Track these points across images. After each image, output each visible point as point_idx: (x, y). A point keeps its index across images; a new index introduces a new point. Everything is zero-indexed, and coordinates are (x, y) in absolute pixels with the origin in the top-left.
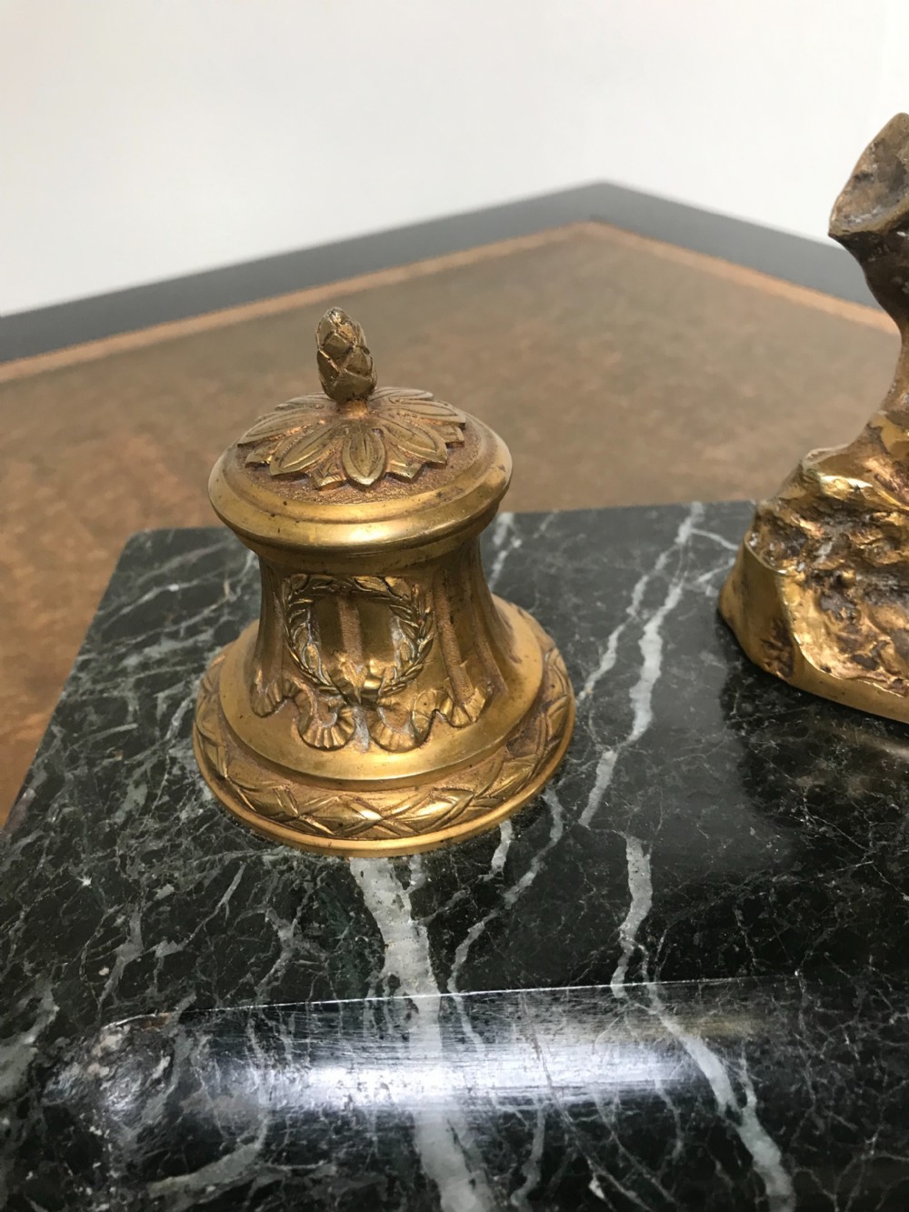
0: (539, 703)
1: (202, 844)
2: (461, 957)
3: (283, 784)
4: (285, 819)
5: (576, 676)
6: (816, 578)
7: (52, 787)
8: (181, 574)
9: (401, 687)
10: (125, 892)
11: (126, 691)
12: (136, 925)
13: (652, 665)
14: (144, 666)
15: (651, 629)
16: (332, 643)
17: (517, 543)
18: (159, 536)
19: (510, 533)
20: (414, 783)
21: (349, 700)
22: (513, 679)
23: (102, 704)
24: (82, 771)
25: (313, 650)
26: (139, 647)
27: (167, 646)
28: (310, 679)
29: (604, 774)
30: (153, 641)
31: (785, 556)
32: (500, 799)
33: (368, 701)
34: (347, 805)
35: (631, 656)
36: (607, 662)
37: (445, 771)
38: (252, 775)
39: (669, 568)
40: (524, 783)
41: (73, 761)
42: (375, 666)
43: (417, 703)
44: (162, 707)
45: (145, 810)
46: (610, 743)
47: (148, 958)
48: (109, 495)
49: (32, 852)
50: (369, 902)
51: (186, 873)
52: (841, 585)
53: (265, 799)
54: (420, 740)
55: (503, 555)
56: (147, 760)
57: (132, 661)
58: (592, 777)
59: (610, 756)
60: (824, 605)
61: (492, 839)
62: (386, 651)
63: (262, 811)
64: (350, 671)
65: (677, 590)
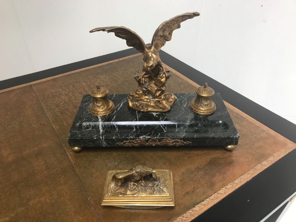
0: (111, 107)
2: (103, 120)
3: (94, 111)
4: (94, 113)
5: (115, 107)
6: (131, 100)
7: (79, 112)
8: (88, 98)
9: (101, 106)
10: (84, 117)
11: (84, 106)
13: (121, 106)
15: (122, 104)
16: (97, 103)
17: (115, 97)
18: (86, 95)
20: (102, 111)
22: (109, 106)
23: (82, 107)
26: (85, 103)
27: (87, 103)
28: (96, 105)
29: (115, 112)
31: (129, 99)
32: (107, 113)
33: (99, 107)
34: (97, 113)
35: (120, 105)
36: (118, 106)
37: (104, 111)
38: (92, 111)
39: (126, 99)
40: (109, 112)
41: (80, 110)
43: (102, 107)
44: (86, 107)
45: (85, 113)
46: (116, 110)
49: (78, 115)
50: (98, 118)
51: (88, 116)
52: (133, 101)
54: (102, 109)
55: (113, 98)
56: (85, 110)
60: (131, 102)
61: (107, 115)
62: (100, 103)
63: (93, 113)
64: (98, 105)
65: (125, 101)
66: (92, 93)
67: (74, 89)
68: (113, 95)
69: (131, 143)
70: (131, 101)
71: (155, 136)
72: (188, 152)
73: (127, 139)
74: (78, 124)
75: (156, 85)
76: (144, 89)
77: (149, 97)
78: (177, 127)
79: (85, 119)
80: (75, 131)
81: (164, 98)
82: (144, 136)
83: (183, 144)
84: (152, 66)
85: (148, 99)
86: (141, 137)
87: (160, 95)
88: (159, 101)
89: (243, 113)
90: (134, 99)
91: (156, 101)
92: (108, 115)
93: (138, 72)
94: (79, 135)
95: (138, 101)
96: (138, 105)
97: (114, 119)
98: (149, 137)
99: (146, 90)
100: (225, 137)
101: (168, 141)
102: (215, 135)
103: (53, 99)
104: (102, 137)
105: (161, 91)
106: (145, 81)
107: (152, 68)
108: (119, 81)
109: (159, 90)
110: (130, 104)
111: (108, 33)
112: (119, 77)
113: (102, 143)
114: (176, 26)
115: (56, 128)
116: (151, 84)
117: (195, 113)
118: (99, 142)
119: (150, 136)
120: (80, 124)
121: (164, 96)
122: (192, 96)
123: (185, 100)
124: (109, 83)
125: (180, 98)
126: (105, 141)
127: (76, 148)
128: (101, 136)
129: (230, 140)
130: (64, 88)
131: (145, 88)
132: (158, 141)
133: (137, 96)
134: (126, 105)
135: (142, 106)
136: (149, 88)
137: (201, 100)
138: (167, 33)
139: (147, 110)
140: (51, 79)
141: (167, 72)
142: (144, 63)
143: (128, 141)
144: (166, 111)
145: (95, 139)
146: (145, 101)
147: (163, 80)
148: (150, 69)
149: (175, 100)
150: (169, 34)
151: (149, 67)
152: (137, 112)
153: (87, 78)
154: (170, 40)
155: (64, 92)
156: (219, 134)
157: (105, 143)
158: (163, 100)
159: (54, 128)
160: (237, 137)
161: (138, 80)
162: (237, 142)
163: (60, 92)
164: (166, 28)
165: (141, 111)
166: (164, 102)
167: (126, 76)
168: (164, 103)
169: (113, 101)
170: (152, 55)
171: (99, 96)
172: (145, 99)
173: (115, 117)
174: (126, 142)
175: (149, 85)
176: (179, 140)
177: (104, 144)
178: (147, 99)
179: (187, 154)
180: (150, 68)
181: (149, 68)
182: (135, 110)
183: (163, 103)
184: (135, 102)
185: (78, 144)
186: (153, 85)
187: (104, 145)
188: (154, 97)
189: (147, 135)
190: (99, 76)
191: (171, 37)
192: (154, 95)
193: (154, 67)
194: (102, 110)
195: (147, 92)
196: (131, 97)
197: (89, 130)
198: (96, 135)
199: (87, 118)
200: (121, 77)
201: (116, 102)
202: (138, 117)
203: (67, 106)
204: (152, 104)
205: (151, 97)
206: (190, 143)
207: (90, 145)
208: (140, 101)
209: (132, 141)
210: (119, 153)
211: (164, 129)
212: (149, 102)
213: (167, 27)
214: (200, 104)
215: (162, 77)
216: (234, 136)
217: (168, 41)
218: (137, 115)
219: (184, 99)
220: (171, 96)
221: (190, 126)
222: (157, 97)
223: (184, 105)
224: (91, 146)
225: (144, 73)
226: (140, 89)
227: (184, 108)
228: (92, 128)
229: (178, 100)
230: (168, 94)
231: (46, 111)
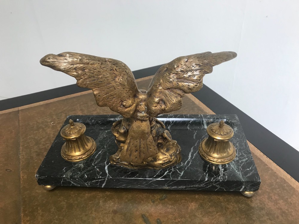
15: (189, 159)
19: (206, 176)
35: (192, 155)
36: (195, 155)
44: (240, 153)
46: (195, 146)
55: (206, 172)
59: (196, 145)
65: (186, 163)
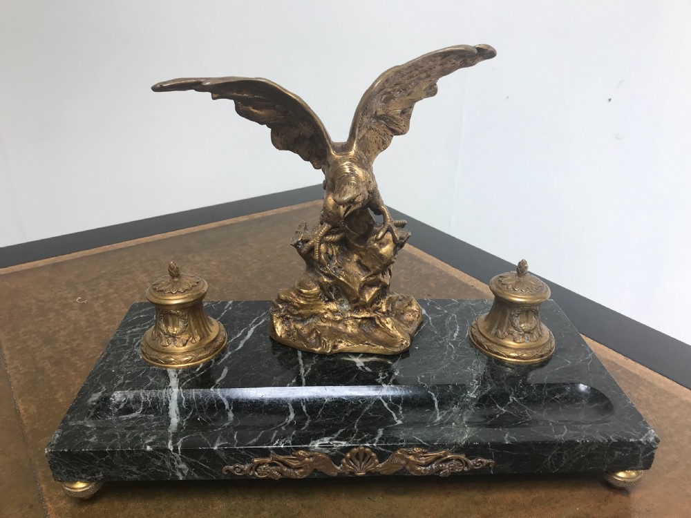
0: (215, 340)
1: (138, 365)
2: (184, 384)
3: (157, 353)
4: (156, 360)
5: (230, 338)
6: (282, 316)
7: (108, 355)
8: (145, 313)
9: (181, 334)
10: (120, 372)
11: (127, 338)
12: (122, 378)
13: (249, 335)
14: (131, 333)
15: (252, 330)
16: (167, 324)
17: (230, 308)
18: (140, 304)
19: (230, 305)
20: (183, 353)
21: (170, 336)
22: (208, 335)
23: (121, 340)
24: (115, 352)
25: (163, 326)
26: (131, 329)
27: (138, 329)
28: (162, 331)
29: (226, 356)
30: (135, 328)
31: (275, 311)
32: (200, 359)
33: (174, 336)
34: (168, 357)
35: (245, 334)
36: (239, 335)
37: (188, 352)
38: (149, 351)
39: (264, 316)
40: (207, 356)
41: (113, 351)
42: (176, 329)
43: (185, 337)
44: (134, 341)
45: (127, 360)
46: (230, 351)
47: (124, 383)
48: (131, 293)
49: (103, 366)
50: (169, 375)
51: (134, 370)
52: (288, 319)
53: (152, 357)
54: (184, 345)
55: (226, 311)
56: (129, 351)
57: (129, 332)
58: (224, 357)
59: (230, 353)
60: (282, 323)
61: (197, 366)
62: (178, 326)
63: (152, 359)
64: (170, 330)
65: (263, 321)
66: (152, 291)
67: (111, 291)
68: (224, 303)
69: (278, 465)
70: (280, 321)
71: (364, 441)
72: (478, 496)
73: (265, 453)
74: (95, 397)
75: (365, 268)
76: (325, 280)
77: (341, 304)
78: (436, 406)
79: (125, 379)
80: (80, 422)
81: (388, 311)
82: (326, 440)
83: (466, 469)
84: (352, 201)
85: (337, 311)
86: (316, 445)
87: (375, 300)
88: (371, 319)
89: (630, 361)
90: (291, 314)
91: (363, 319)
92: (201, 366)
93: (305, 228)
94: (91, 436)
95: (303, 321)
96: (305, 331)
97: (221, 378)
98: (344, 444)
99: (331, 281)
100: (610, 441)
101: (411, 457)
102: (576, 435)
103: (41, 319)
104: (174, 443)
105: (378, 286)
106: (327, 253)
107: (351, 210)
108: (247, 269)
109: (371, 285)
110: (280, 329)
111: (214, 98)
112: (249, 258)
113: (173, 465)
114: (424, 88)
115: (26, 410)
116: (347, 264)
117: (490, 357)
118: (164, 462)
119: (347, 440)
120: (101, 398)
121: (387, 304)
122: (472, 306)
123: (453, 318)
124: (219, 274)
125: (437, 312)
126: (183, 460)
127: (80, 485)
128: (170, 442)
129: (626, 451)
130: (81, 288)
131: (328, 276)
132: (378, 457)
133: (302, 302)
134: (265, 334)
135: (319, 337)
136: (340, 275)
137: (508, 315)
138: (395, 109)
139: (335, 347)
140: (49, 263)
141: (397, 225)
142: (327, 197)
143: (269, 460)
144: (396, 350)
145: (149, 453)
146: (328, 320)
147: (386, 250)
148: (346, 212)
149: (423, 320)
150: (403, 113)
151: (344, 204)
152: (300, 354)
153: (155, 262)
154: (403, 133)
155: (79, 300)
156: (588, 431)
157: (183, 466)
158: (385, 317)
159: (22, 412)
160: (651, 439)
161: (305, 250)
162: (652, 457)
163: (66, 299)
164: (394, 91)
165: (314, 353)
166: (389, 323)
167: (268, 256)
168: (389, 326)
169: (223, 321)
170: (351, 170)
171: (176, 300)
172: (326, 313)
173: (225, 371)
174: (259, 465)
175: (339, 267)
176: (452, 453)
177: (181, 470)
178: (334, 312)
179: (476, 504)
180: (345, 208)
181: (341, 207)
182: (295, 350)
183: (384, 325)
184: (294, 321)
185: (84, 471)
186: (353, 268)
187: (179, 474)
188: (357, 304)
189: (336, 435)
190: (190, 256)
191: (408, 123)
192: (357, 301)
193: (358, 206)
194: (183, 349)
195: (334, 289)
196: (281, 306)
197: (134, 419)
198: (155, 437)
199: (132, 376)
200: (255, 260)
201: (231, 324)
202: (306, 371)
203: (78, 342)
204: (350, 329)
205: (346, 306)
206: (489, 464)
207: (131, 473)
208: (311, 320)
209: (281, 458)
210: (233, 503)
211: (394, 415)
212: (339, 322)
213: (397, 87)
214: (504, 329)
215: (383, 240)
216: (641, 437)
217: (398, 134)
218: (300, 365)
219: (447, 315)
220: (410, 304)
221: (479, 401)
222: (364, 306)
223: (451, 332)
224: (135, 476)
225: (326, 227)
226: (312, 280)
227: (452, 342)
228: (143, 410)
229: (430, 318)
230: (400, 298)
231: (7, 358)
